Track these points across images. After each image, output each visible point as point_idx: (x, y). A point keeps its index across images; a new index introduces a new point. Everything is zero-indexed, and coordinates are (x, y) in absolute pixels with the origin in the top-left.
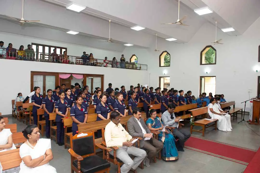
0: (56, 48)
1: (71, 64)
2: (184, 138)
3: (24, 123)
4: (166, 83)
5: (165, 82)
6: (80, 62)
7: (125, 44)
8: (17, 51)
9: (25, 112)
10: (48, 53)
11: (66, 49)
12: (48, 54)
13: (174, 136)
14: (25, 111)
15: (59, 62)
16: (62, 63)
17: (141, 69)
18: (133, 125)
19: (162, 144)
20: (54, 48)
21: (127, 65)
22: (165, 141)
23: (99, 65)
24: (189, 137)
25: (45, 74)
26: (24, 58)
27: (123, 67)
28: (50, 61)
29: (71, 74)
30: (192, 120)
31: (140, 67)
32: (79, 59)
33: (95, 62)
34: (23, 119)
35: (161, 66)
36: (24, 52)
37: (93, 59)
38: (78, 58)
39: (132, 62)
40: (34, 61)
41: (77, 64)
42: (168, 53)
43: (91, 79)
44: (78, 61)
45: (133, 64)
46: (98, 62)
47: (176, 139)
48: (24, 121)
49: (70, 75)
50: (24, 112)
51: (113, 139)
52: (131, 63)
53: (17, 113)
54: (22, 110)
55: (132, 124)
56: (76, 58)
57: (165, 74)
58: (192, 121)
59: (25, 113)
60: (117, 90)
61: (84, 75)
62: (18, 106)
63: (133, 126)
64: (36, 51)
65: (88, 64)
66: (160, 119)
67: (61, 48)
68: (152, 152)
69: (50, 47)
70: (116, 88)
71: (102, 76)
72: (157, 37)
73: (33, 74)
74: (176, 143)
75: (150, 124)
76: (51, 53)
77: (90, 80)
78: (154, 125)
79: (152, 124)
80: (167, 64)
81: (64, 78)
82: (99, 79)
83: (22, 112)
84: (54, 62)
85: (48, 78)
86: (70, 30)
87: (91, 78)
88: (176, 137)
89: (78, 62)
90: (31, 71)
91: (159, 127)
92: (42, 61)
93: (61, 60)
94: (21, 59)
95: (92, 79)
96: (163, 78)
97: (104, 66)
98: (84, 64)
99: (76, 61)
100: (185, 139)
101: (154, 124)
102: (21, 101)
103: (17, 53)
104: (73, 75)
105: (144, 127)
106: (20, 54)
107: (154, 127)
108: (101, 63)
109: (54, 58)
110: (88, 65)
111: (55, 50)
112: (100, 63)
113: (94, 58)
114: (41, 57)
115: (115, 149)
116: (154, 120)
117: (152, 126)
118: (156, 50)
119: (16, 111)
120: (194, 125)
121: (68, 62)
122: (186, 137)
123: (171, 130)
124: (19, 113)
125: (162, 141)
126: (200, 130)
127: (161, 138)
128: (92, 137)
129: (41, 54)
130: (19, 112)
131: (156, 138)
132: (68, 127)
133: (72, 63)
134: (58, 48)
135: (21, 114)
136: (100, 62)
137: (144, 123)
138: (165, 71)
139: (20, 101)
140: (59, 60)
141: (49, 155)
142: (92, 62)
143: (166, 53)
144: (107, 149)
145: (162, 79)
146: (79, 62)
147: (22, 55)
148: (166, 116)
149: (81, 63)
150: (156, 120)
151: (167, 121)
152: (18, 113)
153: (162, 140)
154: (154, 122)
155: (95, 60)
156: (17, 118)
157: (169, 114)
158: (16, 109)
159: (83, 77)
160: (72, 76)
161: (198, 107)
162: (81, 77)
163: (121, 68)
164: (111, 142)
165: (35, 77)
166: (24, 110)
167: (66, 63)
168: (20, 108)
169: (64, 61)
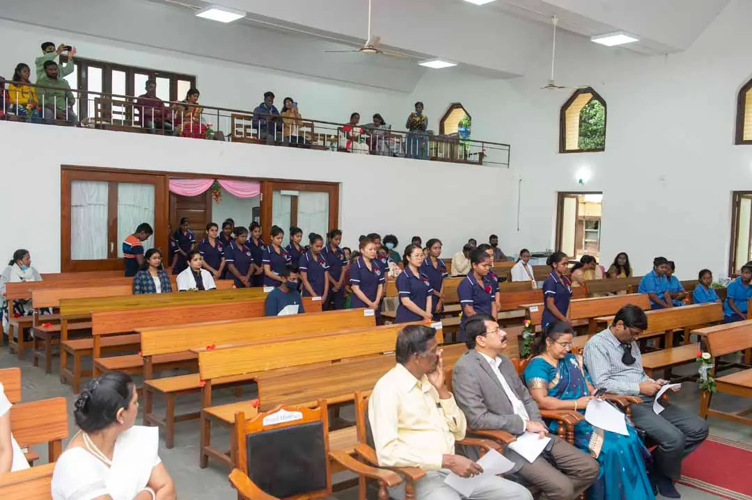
0: (153, 75)
1: (215, 139)
2: (679, 442)
3: (36, 365)
4: (584, 217)
5: (581, 214)
6: (248, 131)
7: (423, 60)
8: (7, 86)
9: (43, 325)
10: (124, 94)
11: (192, 79)
12: (123, 99)
13: (639, 435)
14: (41, 318)
15: (169, 132)
16: (178, 135)
17: (484, 160)
18: (479, 384)
19: (593, 465)
20: (145, 78)
21: (431, 145)
22: (605, 452)
23: (320, 143)
24: (702, 441)
25: (114, 177)
26: (34, 115)
27: (414, 152)
28: (133, 125)
29: (215, 178)
30: (708, 369)
31: (482, 155)
32: (244, 122)
33: (306, 132)
34: (33, 349)
35: (567, 148)
36: (33, 89)
37: (298, 119)
38: (241, 118)
39: (447, 132)
40: (73, 126)
41: (235, 140)
42: (596, 96)
43: (289, 199)
44: (242, 130)
45: (454, 141)
46: (316, 131)
47: (647, 447)
48: (37, 359)
49: (211, 182)
50: (40, 323)
51: (405, 436)
52: (442, 138)
53: (8, 327)
54: (30, 314)
55: (474, 380)
56: (233, 117)
57: (581, 181)
58: (708, 374)
59: (42, 328)
60: (389, 245)
61: (261, 181)
62: (14, 301)
63: (477, 386)
64: (79, 87)
65: (279, 138)
66: (581, 363)
67: (174, 78)
68: (553, 494)
69: (130, 72)
70: (389, 234)
71: (332, 189)
72: (558, 29)
73: (72, 175)
74: (647, 461)
75: (538, 382)
76: (137, 94)
77: (287, 204)
78: (558, 385)
79: (550, 381)
80: (588, 140)
81: (189, 195)
82: (322, 199)
83: (32, 322)
84: (149, 131)
85: (127, 193)
86: (213, 4)
87: (291, 196)
88: (648, 439)
89: (241, 133)
90: (62, 166)
91: (579, 394)
92: (104, 127)
93: (178, 122)
94: (22, 118)
95: (294, 200)
96: (574, 200)
97: (340, 149)
98: (263, 141)
99: (233, 128)
100: (687, 447)
101: (556, 382)
102: (24, 281)
103: (7, 91)
104: (221, 182)
105: (516, 390)
106: (18, 97)
107: (559, 393)
108: (330, 136)
109: (148, 117)
110: (278, 143)
111: (151, 85)
112: (323, 135)
113: (303, 118)
114: (97, 110)
115: (412, 478)
116: (555, 366)
117: (548, 389)
118: (552, 86)
119: (7, 318)
120: (714, 389)
121: (201, 132)
122: (688, 439)
123: (626, 408)
124: (16, 325)
125: (589, 451)
126: (741, 415)
127: (588, 439)
128: (319, 428)
129: (97, 101)
130: (20, 323)
131: (567, 439)
132: (214, 382)
133: (218, 136)
134: (164, 74)
135: (24, 329)
136: (326, 132)
137: (516, 375)
138: (584, 170)
139: (21, 281)
140: (167, 124)
141: (162, 487)
142: (294, 134)
143: (589, 96)
144: (382, 474)
145: (569, 203)
146: (245, 131)
147: (26, 101)
148: (605, 352)
149: (254, 135)
150: (565, 367)
151: (606, 371)
152: (12, 326)
153: (591, 446)
154: (558, 375)
155: (307, 125)
156: (10, 345)
157: (617, 344)
158: (7, 311)
159: (262, 191)
160: (220, 187)
161: (726, 320)
162: (254, 190)
163: (406, 157)
164: (396, 445)
165: (78, 188)
166: (37, 316)
167: (197, 136)
168: (20, 306)
169: (187, 127)
